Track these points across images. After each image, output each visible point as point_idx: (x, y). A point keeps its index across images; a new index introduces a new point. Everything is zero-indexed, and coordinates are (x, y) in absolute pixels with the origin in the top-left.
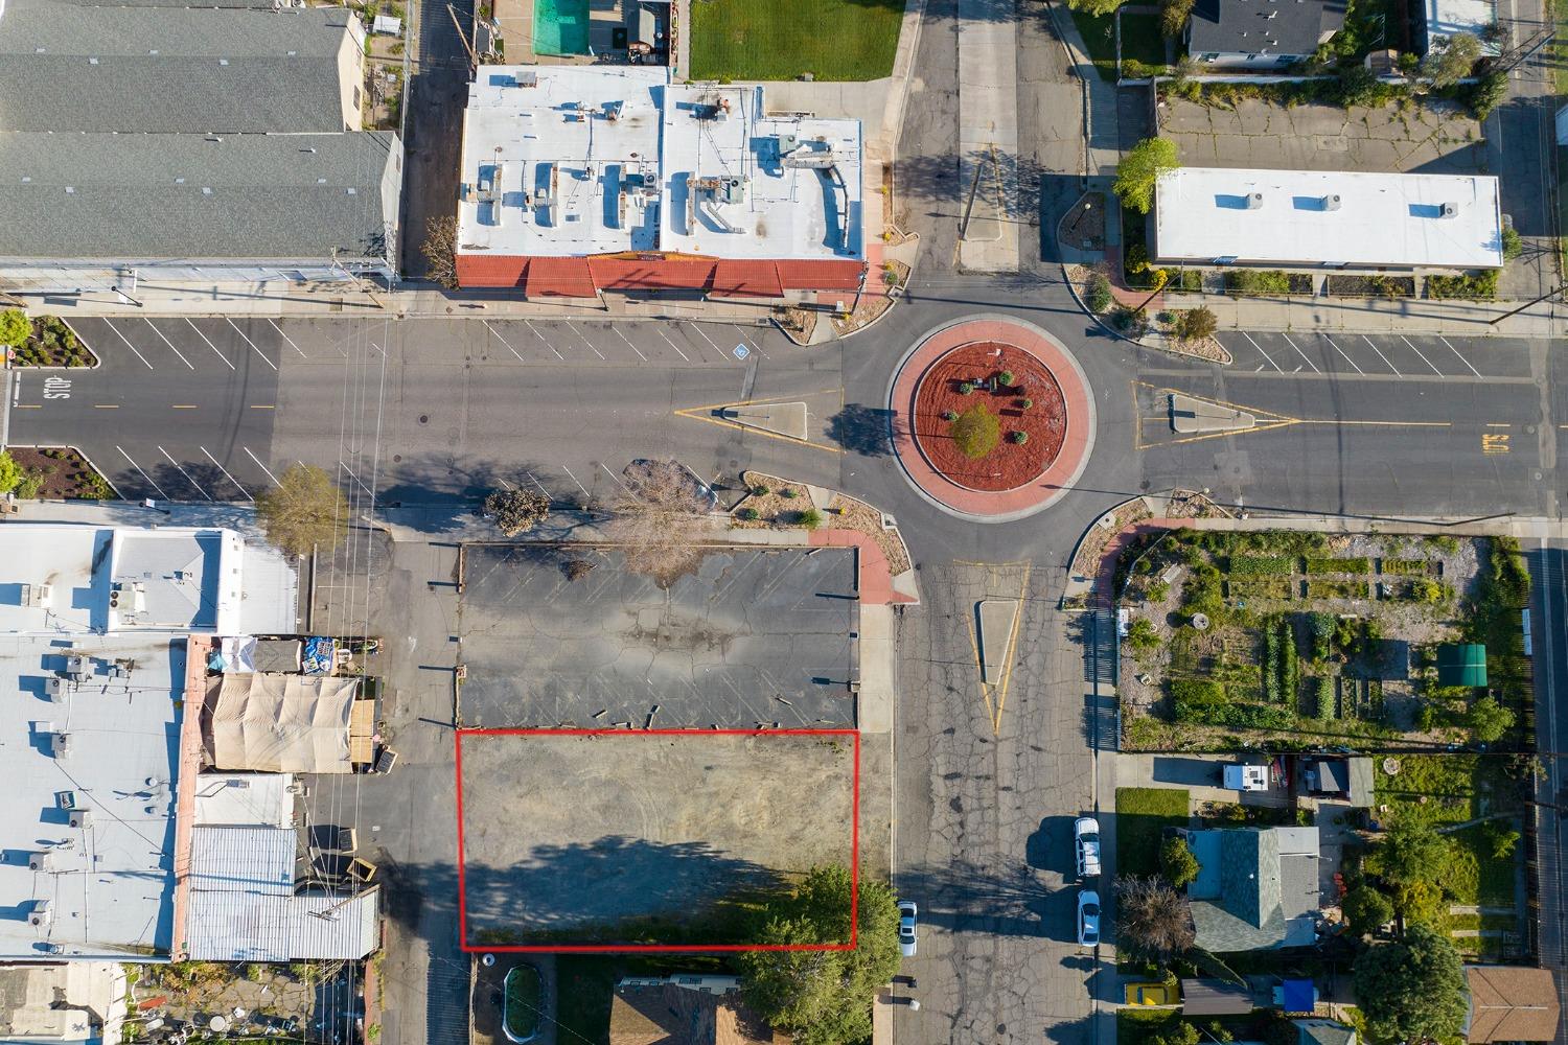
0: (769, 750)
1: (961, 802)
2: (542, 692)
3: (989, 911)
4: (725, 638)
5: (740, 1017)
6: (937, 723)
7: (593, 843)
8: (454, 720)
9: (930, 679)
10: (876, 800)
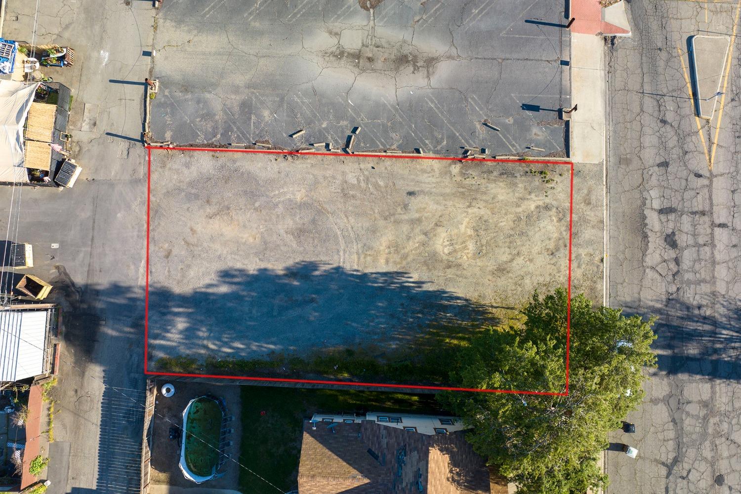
0: (475, 178)
1: (676, 237)
2: (236, 109)
3: (706, 352)
4: (431, 62)
5: (454, 462)
6: (650, 156)
7: (287, 269)
8: (143, 135)
9: (642, 110)
10: (587, 233)
